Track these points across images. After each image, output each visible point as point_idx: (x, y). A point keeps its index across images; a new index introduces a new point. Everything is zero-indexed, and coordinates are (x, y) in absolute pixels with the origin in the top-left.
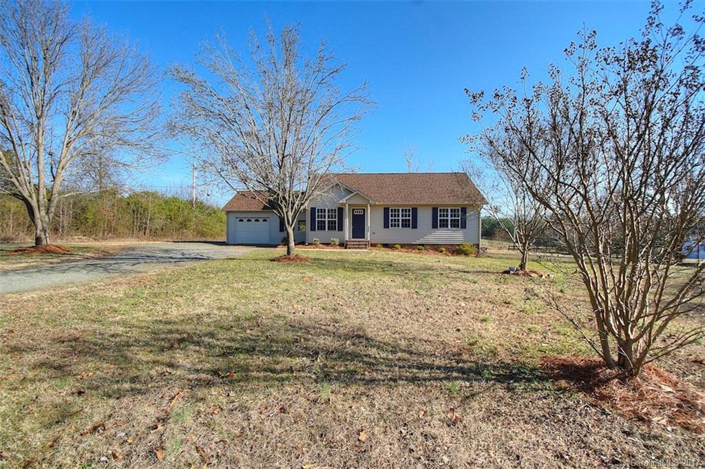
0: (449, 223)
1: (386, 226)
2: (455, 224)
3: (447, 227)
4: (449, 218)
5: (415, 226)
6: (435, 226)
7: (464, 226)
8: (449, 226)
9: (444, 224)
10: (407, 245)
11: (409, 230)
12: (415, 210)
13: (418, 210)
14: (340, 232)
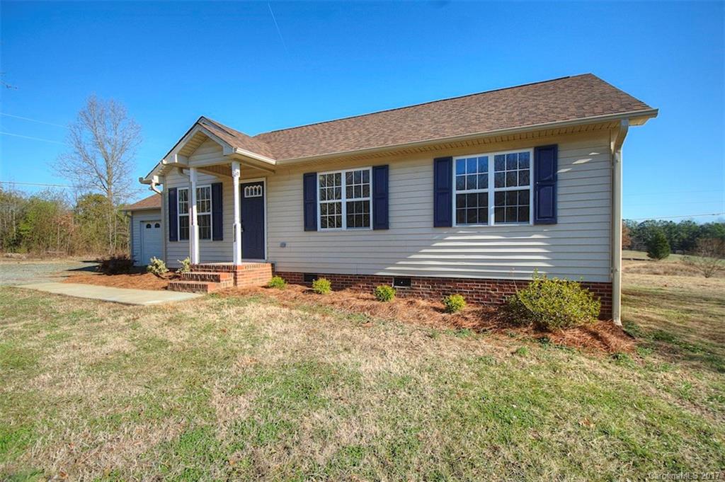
0: (491, 207)
1: (310, 225)
2: (512, 210)
3: (484, 219)
4: (491, 190)
5: (382, 223)
6: (441, 220)
7: (547, 216)
8: (492, 217)
9: (473, 212)
10: (361, 278)
11: (366, 235)
12: (381, 173)
13: (391, 172)
14: (218, 243)
